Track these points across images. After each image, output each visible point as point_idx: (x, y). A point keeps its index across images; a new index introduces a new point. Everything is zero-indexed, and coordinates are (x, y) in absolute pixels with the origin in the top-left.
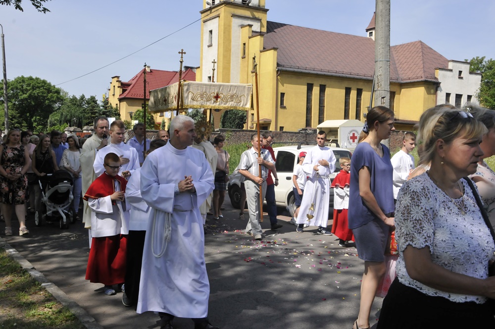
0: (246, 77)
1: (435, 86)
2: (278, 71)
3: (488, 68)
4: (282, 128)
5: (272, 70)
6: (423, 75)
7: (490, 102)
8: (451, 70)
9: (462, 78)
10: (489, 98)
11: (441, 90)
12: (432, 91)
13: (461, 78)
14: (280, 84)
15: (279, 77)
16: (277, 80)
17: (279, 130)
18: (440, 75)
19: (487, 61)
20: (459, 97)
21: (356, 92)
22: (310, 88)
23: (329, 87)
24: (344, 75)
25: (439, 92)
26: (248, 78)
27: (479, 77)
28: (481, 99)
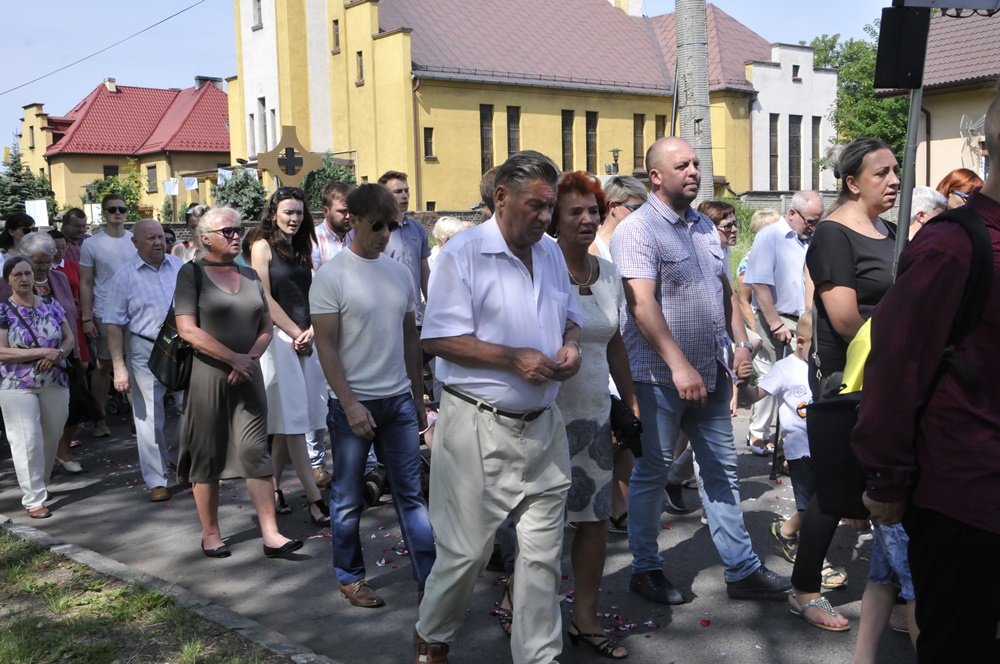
0: (344, 96)
1: (747, 100)
2: (415, 80)
3: (846, 58)
4: (431, 205)
5: (402, 79)
6: (721, 77)
7: (859, 130)
8: (777, 65)
9: (799, 81)
10: (856, 121)
11: (760, 109)
12: (742, 111)
13: (797, 80)
14: (421, 109)
15: (418, 94)
16: (415, 99)
17: (425, 209)
18: (756, 76)
19: (843, 42)
20: (795, 120)
21: (584, 119)
22: (486, 113)
23: (526, 112)
24: (557, 84)
25: (755, 113)
26: (348, 97)
27: (833, 77)
28: (841, 123)
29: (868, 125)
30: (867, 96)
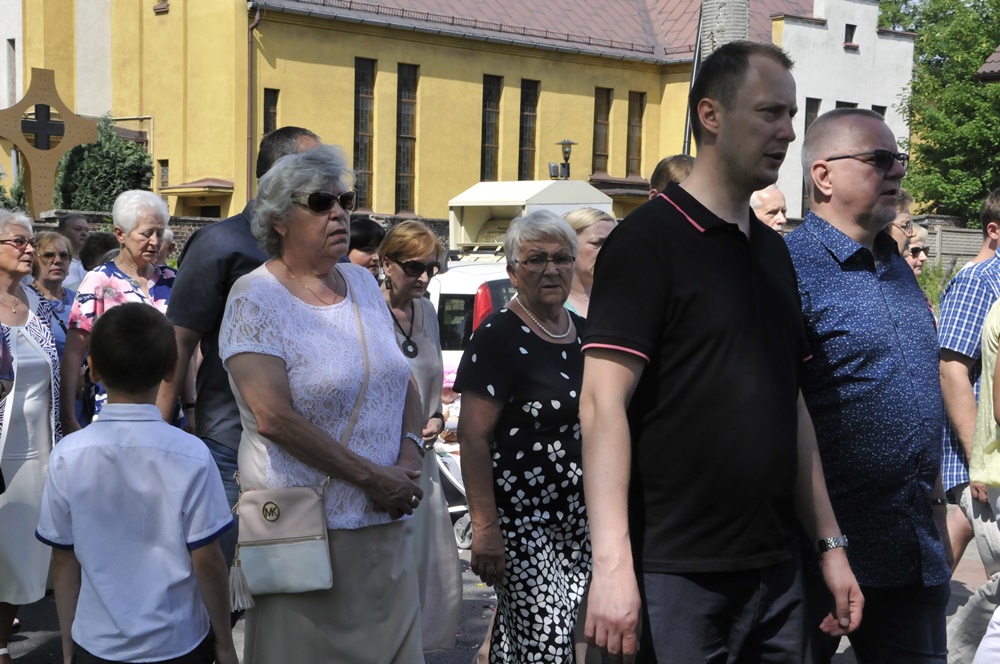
2: (253, 11)
3: (928, 17)
7: (946, 130)
8: (822, 23)
9: (854, 49)
10: (941, 115)
14: (261, 58)
15: (257, 34)
16: (252, 42)
18: (787, 37)
21: (519, 90)
22: (365, 72)
23: (428, 74)
27: (908, 46)
28: (918, 117)
29: (959, 123)
30: (960, 77)
